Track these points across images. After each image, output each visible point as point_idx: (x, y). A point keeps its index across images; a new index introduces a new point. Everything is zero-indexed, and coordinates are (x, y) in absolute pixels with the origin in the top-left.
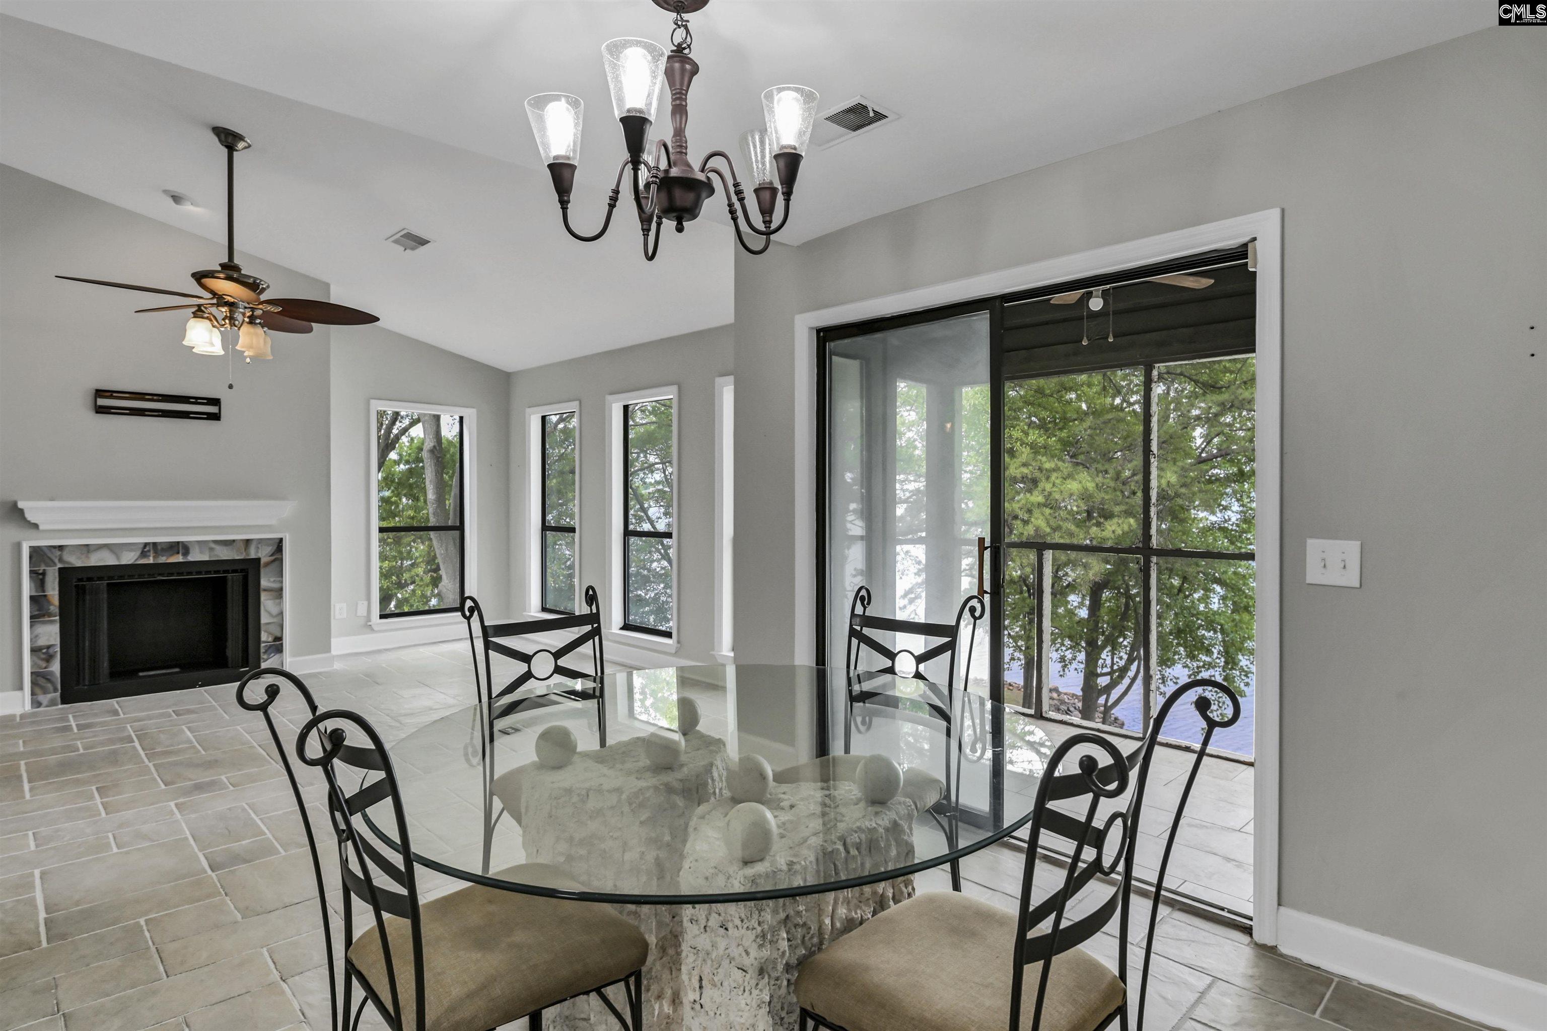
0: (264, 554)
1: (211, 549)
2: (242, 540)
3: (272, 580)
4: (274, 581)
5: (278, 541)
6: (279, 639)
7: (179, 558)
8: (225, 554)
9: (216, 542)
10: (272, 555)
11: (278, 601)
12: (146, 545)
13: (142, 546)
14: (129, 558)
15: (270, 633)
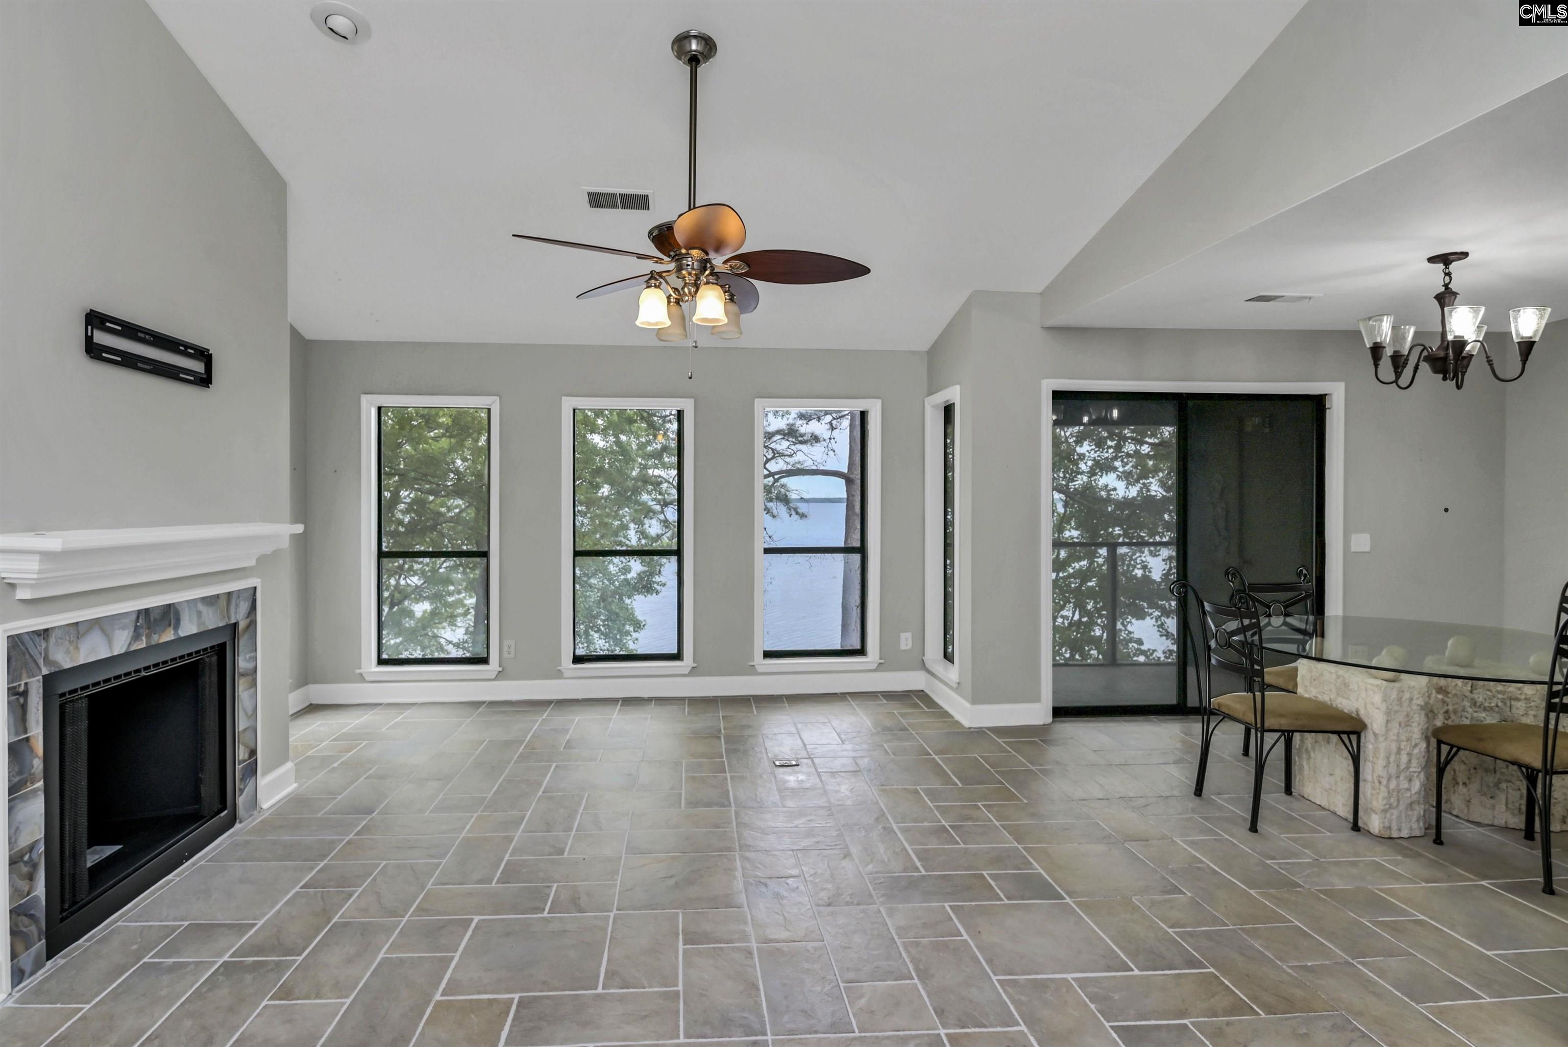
0: (241, 617)
1: (199, 613)
2: (224, 593)
3: (248, 656)
4: (250, 657)
5: (252, 592)
6: (253, 753)
7: (168, 636)
8: (212, 620)
9: (204, 600)
10: (247, 617)
11: (253, 690)
12: (139, 612)
13: (134, 617)
14: (121, 642)
15: (246, 746)
